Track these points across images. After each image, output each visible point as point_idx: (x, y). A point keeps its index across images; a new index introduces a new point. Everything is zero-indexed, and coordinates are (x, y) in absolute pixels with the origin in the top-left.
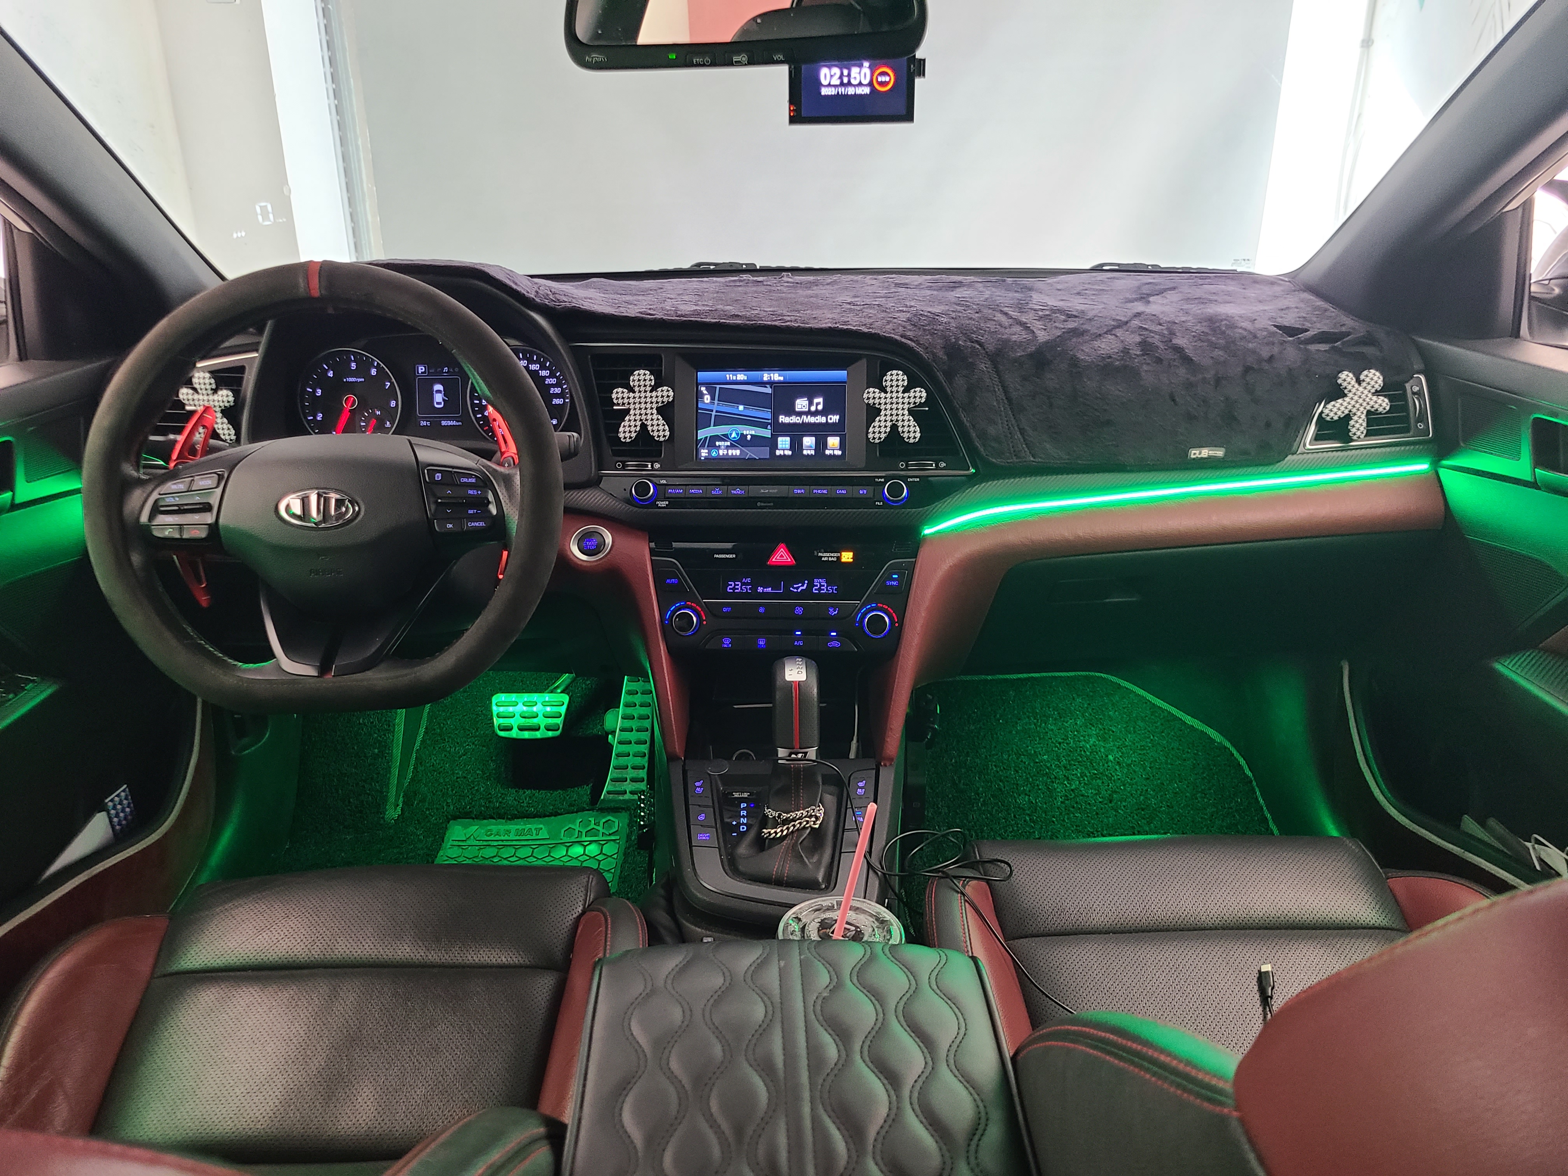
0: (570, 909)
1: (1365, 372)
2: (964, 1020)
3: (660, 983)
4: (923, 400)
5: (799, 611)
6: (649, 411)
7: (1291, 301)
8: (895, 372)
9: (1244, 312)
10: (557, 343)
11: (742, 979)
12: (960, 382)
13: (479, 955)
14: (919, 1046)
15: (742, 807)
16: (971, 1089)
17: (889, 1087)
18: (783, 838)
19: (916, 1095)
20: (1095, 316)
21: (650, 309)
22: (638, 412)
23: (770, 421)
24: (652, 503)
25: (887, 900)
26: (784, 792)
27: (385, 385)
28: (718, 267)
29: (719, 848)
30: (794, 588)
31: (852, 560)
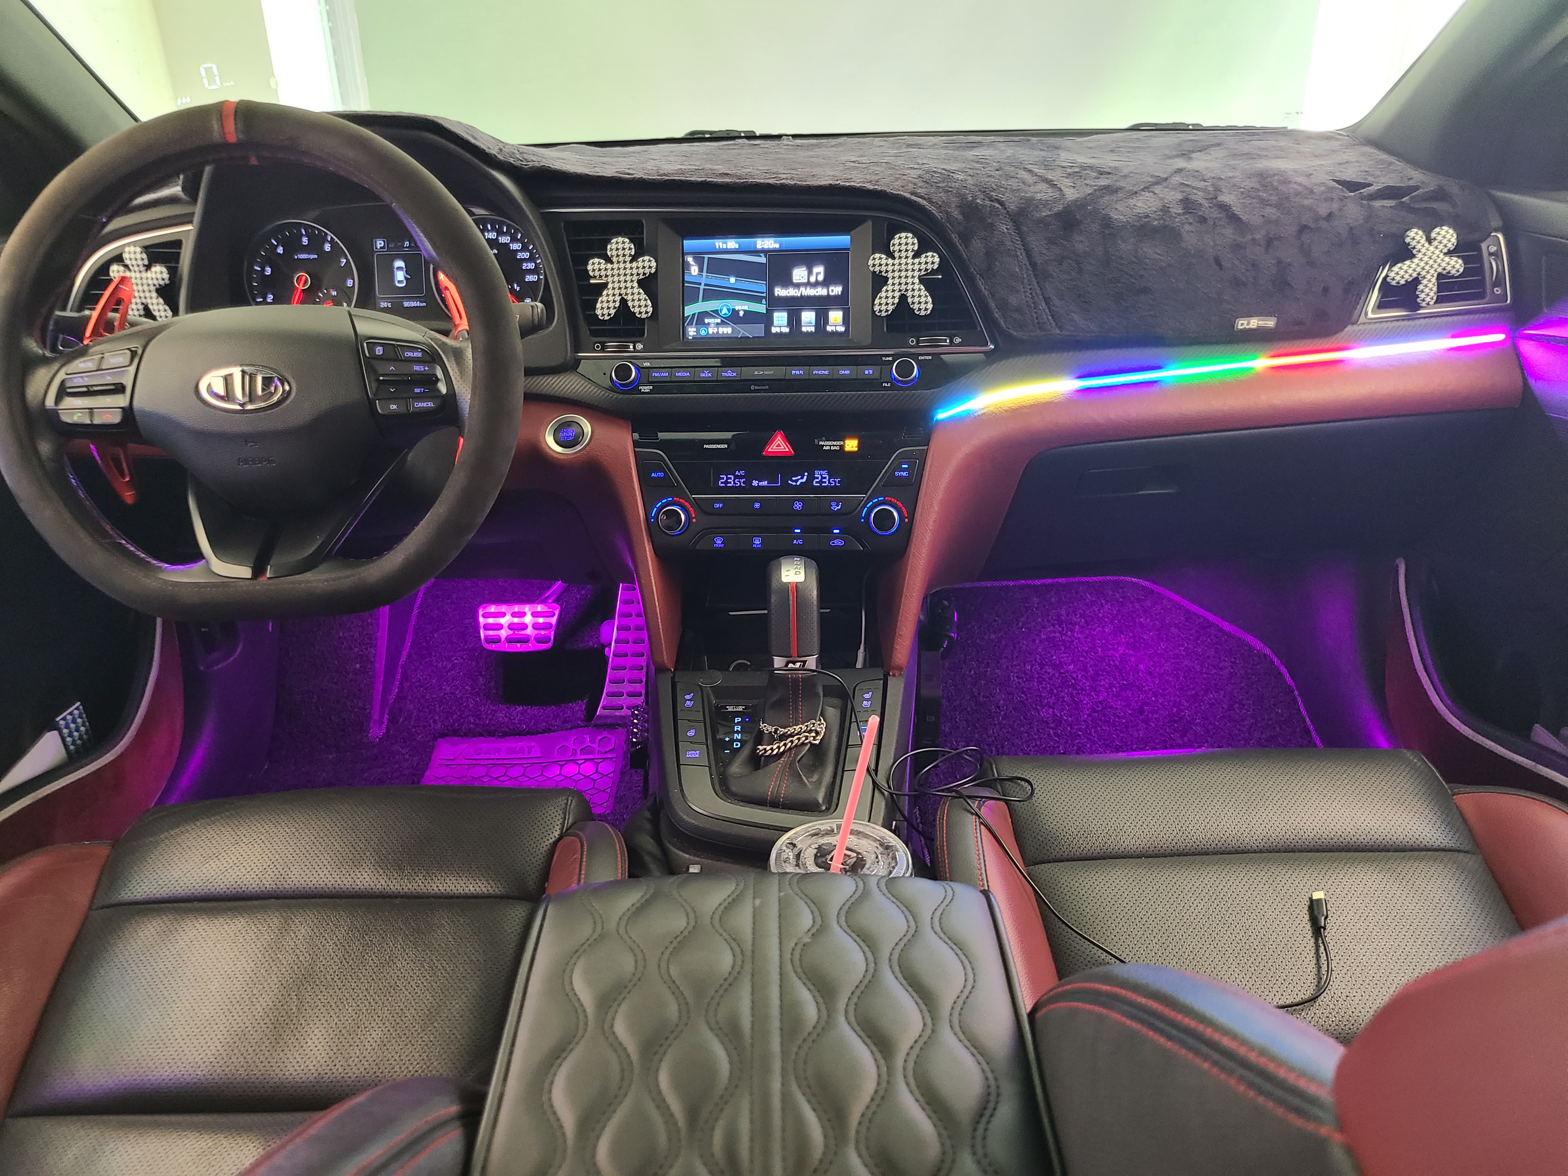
0: (546, 834)
1: (1437, 230)
2: (973, 969)
3: (612, 925)
4: (936, 266)
5: (798, 506)
6: (629, 285)
7: (1350, 155)
8: (903, 235)
9: (1299, 167)
10: (524, 207)
11: (709, 922)
12: (977, 244)
13: (445, 885)
14: (917, 1003)
15: (736, 721)
16: (978, 1056)
17: (879, 1056)
18: (780, 755)
19: (911, 1065)
20: (1130, 173)
21: (629, 169)
22: (616, 285)
23: (764, 295)
24: (634, 388)
25: (894, 823)
26: (781, 705)
27: (340, 262)
28: (713, 136)
29: (710, 768)
30: (793, 481)
31: (856, 449)
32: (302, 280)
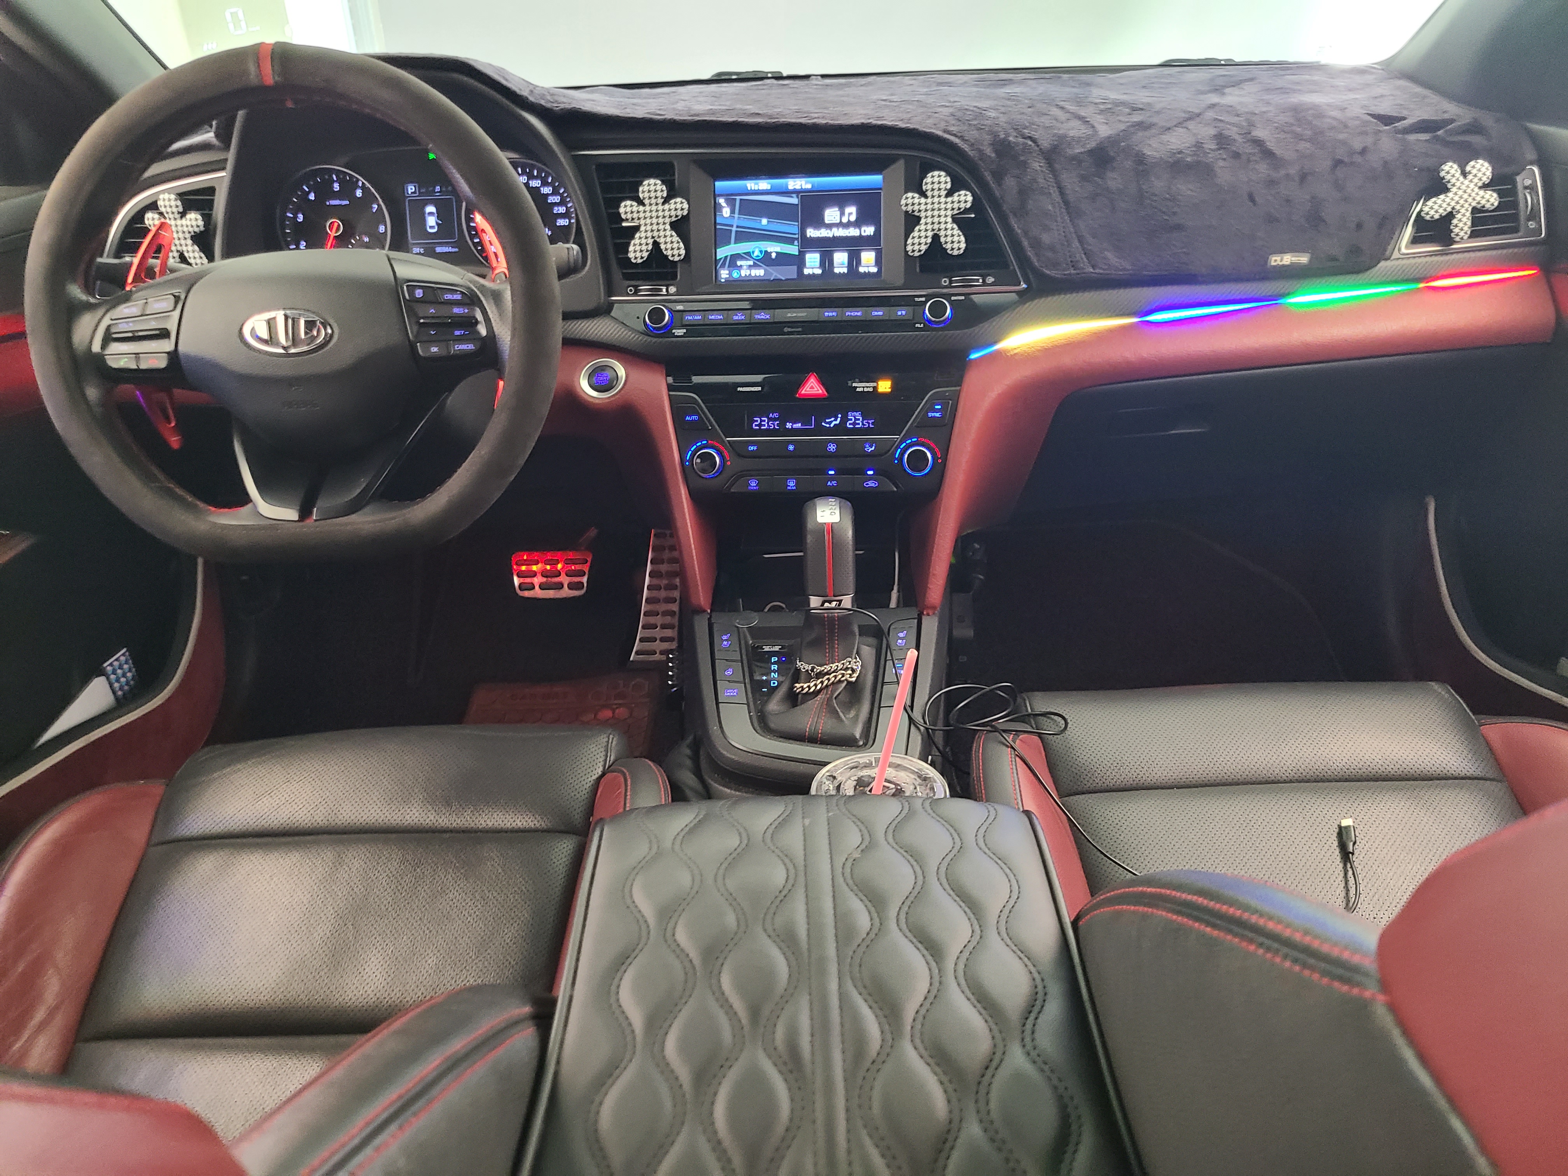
0: (589, 770)
2: (1017, 881)
3: (668, 844)
4: (969, 205)
5: (832, 448)
6: (661, 227)
7: (1385, 89)
8: (936, 173)
9: (1333, 101)
10: (556, 151)
11: (761, 839)
12: (1010, 182)
13: (492, 820)
14: (965, 912)
15: (773, 661)
16: (1026, 959)
17: (929, 958)
18: (817, 693)
19: (961, 966)
20: (1163, 109)
21: (660, 109)
23: (796, 236)
24: (668, 331)
25: (930, 757)
26: (817, 644)
27: (372, 208)
28: (740, 77)
29: (748, 705)
30: (827, 423)
31: (890, 390)
32: (334, 227)
